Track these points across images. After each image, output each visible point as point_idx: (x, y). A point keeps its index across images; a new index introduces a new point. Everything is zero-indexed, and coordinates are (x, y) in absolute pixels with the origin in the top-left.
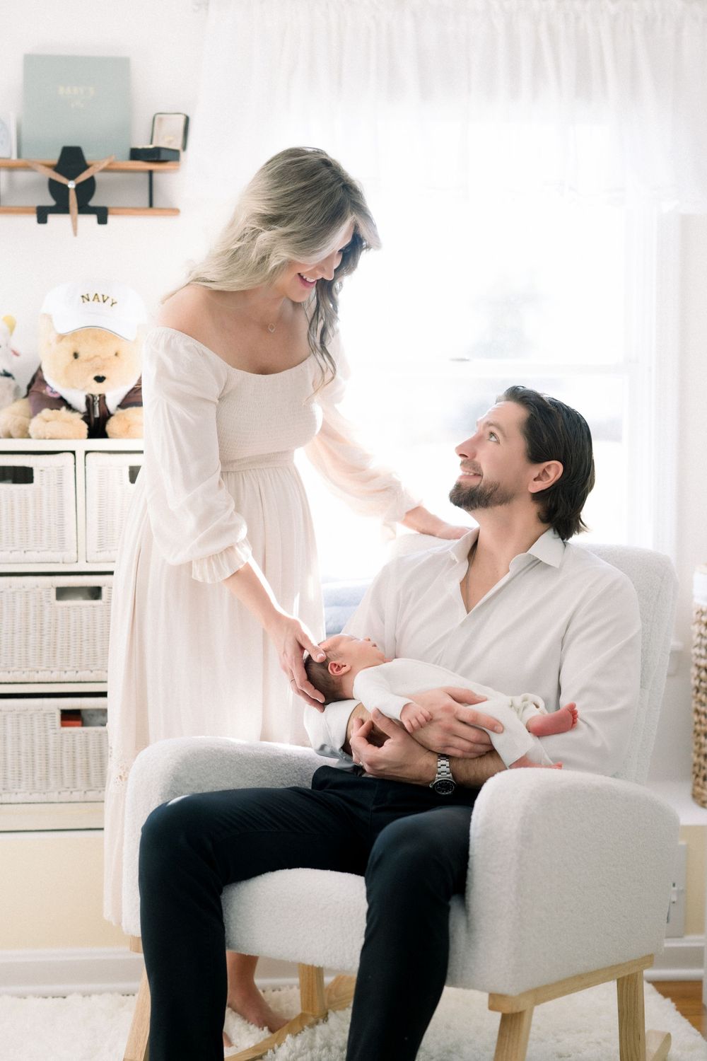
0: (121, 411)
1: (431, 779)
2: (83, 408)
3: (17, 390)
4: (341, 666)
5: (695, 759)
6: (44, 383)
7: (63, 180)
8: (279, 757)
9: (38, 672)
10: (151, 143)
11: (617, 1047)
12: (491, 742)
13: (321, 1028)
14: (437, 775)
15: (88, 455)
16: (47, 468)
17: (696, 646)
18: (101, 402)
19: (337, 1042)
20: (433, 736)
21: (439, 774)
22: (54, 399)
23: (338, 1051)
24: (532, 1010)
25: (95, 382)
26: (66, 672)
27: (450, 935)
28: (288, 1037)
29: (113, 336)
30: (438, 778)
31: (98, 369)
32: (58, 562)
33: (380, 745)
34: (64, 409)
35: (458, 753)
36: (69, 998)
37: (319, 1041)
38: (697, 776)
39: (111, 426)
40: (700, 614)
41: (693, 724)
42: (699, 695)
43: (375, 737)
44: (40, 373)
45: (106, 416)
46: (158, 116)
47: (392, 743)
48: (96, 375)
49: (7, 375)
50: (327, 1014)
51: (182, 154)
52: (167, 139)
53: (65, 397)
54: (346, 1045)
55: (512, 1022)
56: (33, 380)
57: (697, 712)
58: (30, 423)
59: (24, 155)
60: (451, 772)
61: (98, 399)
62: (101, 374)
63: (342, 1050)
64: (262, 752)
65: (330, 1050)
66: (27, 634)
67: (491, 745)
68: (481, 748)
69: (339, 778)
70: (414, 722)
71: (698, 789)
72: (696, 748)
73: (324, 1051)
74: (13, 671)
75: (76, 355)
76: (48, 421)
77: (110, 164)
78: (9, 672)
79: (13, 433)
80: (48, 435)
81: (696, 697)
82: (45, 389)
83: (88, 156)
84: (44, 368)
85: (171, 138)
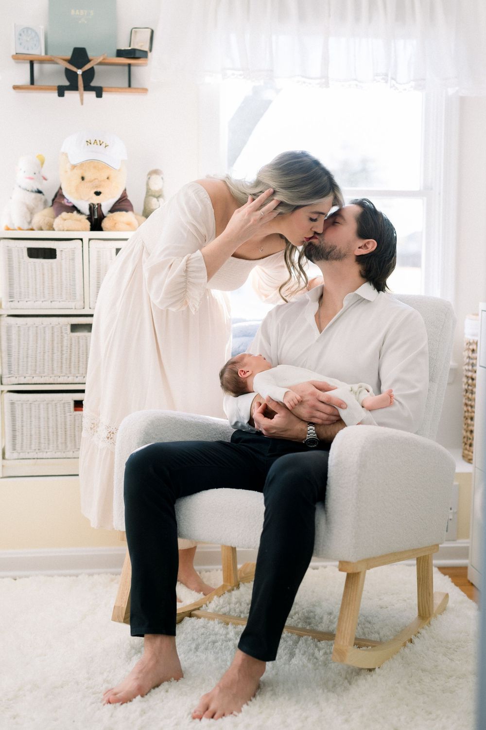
0: (111, 214)
1: (304, 437)
2: (87, 212)
3: (45, 202)
4: (246, 372)
5: (465, 433)
6: (63, 197)
7: (74, 69)
8: (210, 424)
9: (59, 377)
10: (130, 47)
11: (416, 602)
12: (339, 414)
13: (235, 593)
14: (307, 435)
15: (91, 241)
16: (64, 249)
17: (466, 364)
18: (99, 208)
19: (245, 600)
20: (304, 412)
21: (309, 434)
22: (69, 206)
23: (246, 605)
24: (365, 573)
25: (95, 195)
26: (77, 377)
27: (316, 526)
28: (215, 598)
29: (107, 166)
30: (308, 437)
31: (97, 187)
32: (72, 309)
33: (272, 418)
34: (75, 212)
35: (319, 421)
36: (80, 577)
37: (234, 600)
38: (466, 444)
39: (105, 223)
40: (469, 344)
41: (464, 412)
42: (468, 394)
43: (268, 413)
44: (60, 191)
45: (102, 217)
46: (134, 29)
47: (279, 417)
48: (95, 190)
49: (39, 192)
50: (239, 585)
51: (149, 54)
52: (140, 44)
53: (76, 205)
54: (250, 602)
55: (353, 579)
56: (56, 196)
57: (466, 405)
58: (54, 221)
59: (50, 53)
60: (316, 433)
61: (97, 206)
62: (98, 190)
63: (248, 605)
64: (200, 421)
65: (241, 604)
66: (53, 353)
67: (339, 416)
68: (333, 418)
69: (248, 437)
70: (292, 403)
71: (466, 452)
72: (465, 427)
73: (237, 605)
74: (44, 376)
75: (83, 178)
76: (65, 220)
77: (104, 59)
78: (42, 377)
79: (43, 228)
80: (66, 229)
81: (465, 396)
82: (63, 200)
83: (90, 54)
84: (62, 188)
85: (142, 44)
